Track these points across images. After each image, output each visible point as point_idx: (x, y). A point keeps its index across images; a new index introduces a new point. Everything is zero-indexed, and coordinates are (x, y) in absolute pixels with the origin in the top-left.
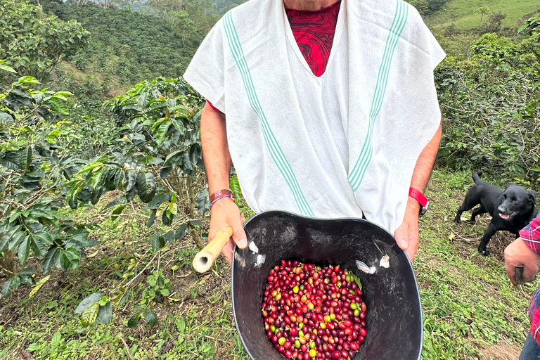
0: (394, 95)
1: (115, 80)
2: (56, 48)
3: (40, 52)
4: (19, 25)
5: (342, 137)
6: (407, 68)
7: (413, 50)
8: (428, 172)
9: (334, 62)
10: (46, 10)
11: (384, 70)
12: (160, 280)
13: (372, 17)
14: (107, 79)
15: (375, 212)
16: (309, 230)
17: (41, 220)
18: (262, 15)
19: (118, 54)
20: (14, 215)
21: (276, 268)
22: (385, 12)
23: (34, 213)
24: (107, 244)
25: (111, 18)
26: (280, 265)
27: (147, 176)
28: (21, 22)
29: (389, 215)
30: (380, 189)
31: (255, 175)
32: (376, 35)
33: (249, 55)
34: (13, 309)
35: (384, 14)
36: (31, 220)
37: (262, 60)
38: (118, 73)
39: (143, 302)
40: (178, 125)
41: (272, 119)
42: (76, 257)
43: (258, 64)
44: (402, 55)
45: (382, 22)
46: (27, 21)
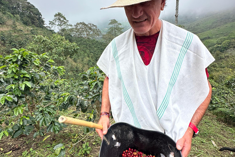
0: (184, 77)
1: (86, 67)
2: (67, 53)
3: (62, 54)
4: (56, 44)
5: (155, 93)
6: (192, 65)
7: (195, 56)
8: (201, 117)
9: (154, 59)
10: (66, 39)
11: (178, 64)
12: (86, 146)
13: (173, 40)
14: (84, 66)
15: (169, 131)
16: (138, 134)
17: (49, 113)
18: (126, 39)
19: (89, 57)
20: (41, 109)
21: (126, 151)
22: (181, 37)
23: (47, 109)
24: (72, 129)
25: (88, 42)
26: (128, 150)
27: (85, 102)
28: (57, 42)
29: (175, 133)
30: (173, 120)
31: (118, 107)
32: (175, 48)
33: (120, 55)
34: (37, 144)
35: (180, 38)
36: (45, 112)
37: (124, 57)
38: (88, 64)
39: (80, 153)
40: (99, 84)
41: (125, 83)
42: (58, 129)
43: (122, 59)
44: (188, 58)
45: (179, 42)
46: (59, 42)
